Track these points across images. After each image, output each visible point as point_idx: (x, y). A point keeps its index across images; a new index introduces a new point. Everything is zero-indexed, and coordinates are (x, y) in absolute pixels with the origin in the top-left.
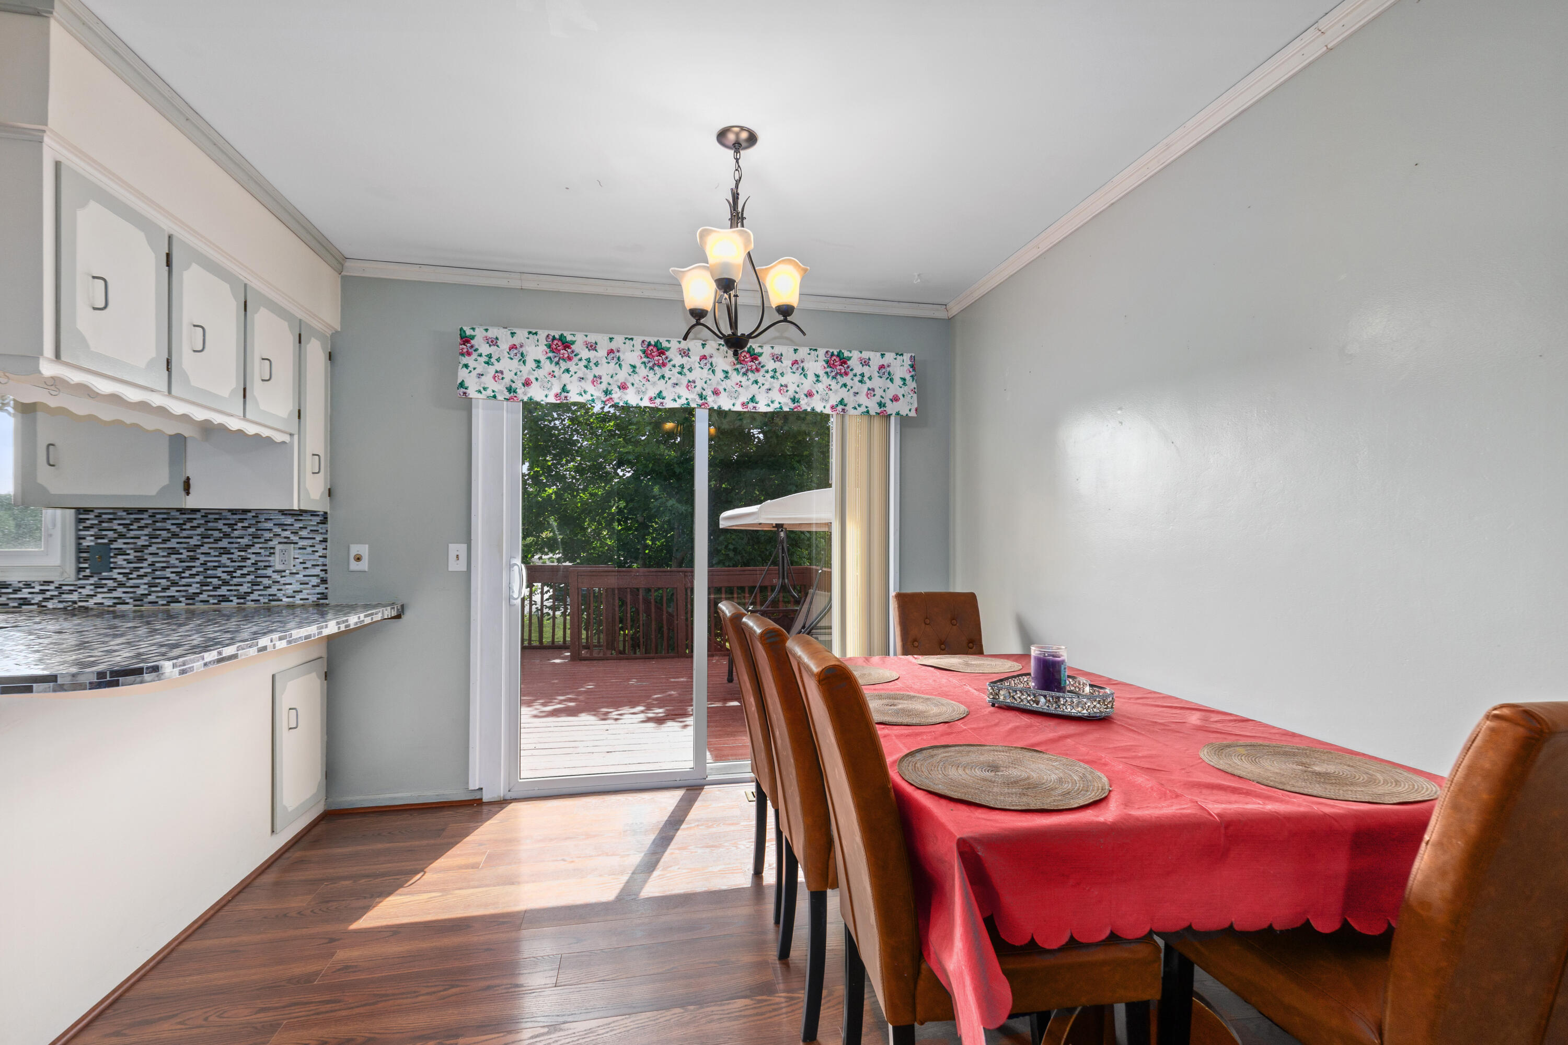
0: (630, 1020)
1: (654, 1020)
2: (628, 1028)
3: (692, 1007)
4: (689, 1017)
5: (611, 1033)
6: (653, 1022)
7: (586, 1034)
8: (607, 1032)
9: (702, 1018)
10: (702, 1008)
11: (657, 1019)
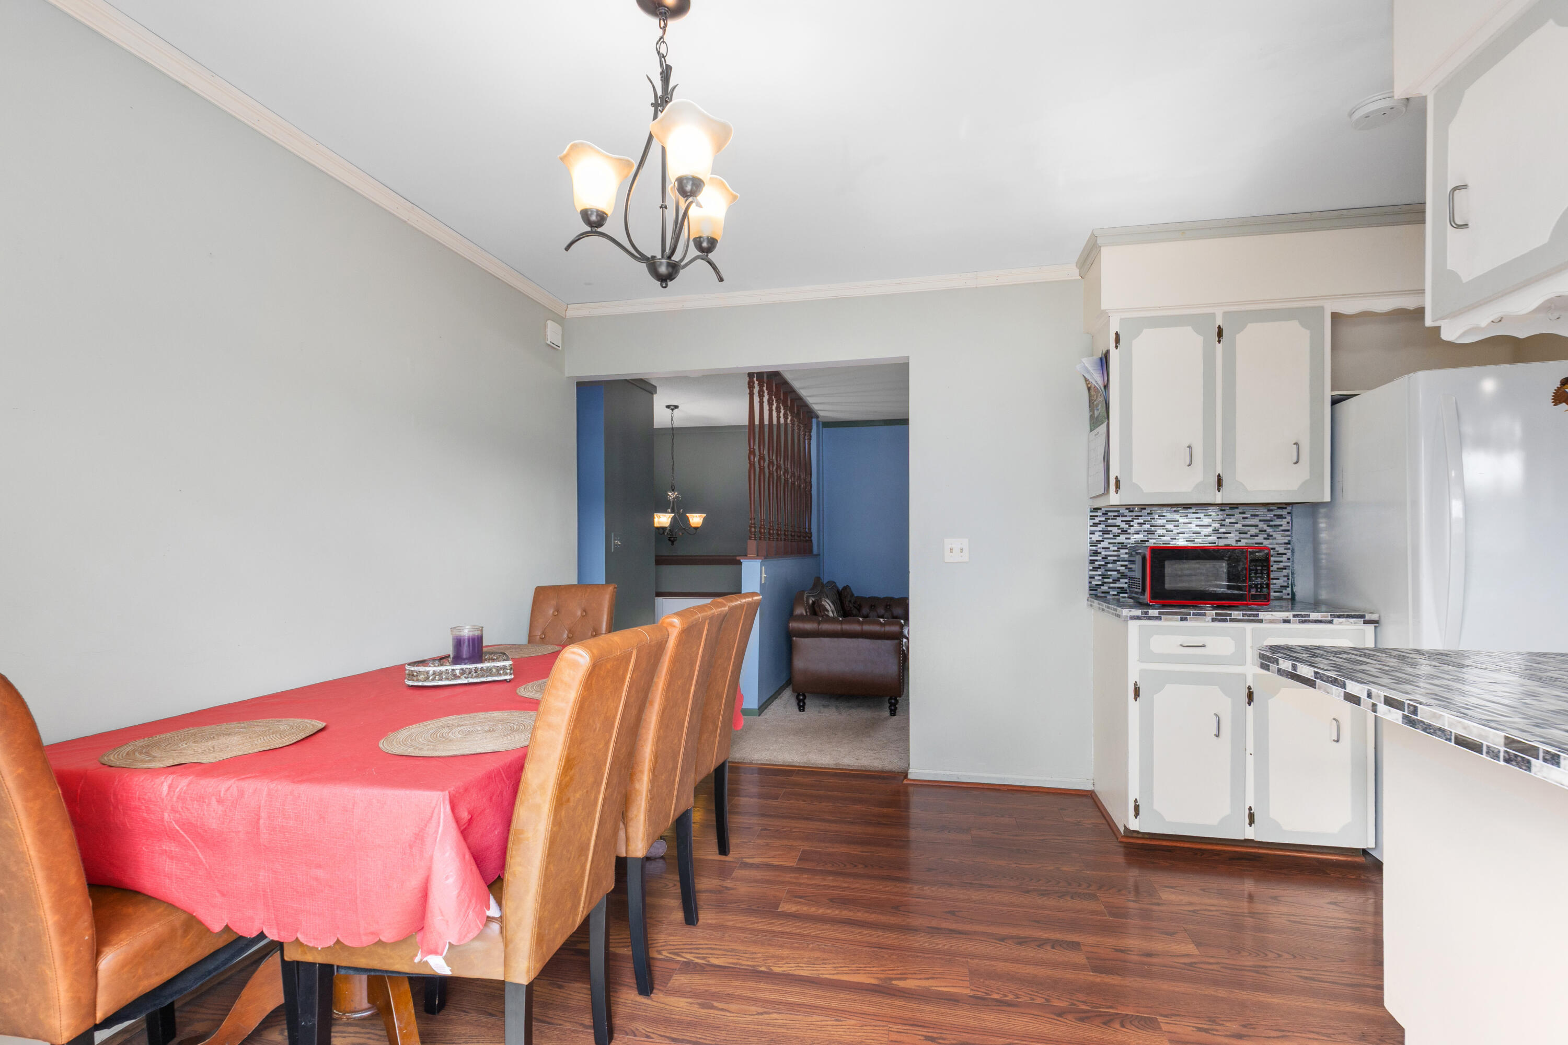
0: (820, 972)
1: (799, 966)
2: (822, 966)
3: (763, 969)
4: (769, 961)
5: (838, 965)
6: (800, 965)
7: (859, 970)
8: (841, 967)
9: (760, 957)
10: (754, 966)
11: (796, 967)
